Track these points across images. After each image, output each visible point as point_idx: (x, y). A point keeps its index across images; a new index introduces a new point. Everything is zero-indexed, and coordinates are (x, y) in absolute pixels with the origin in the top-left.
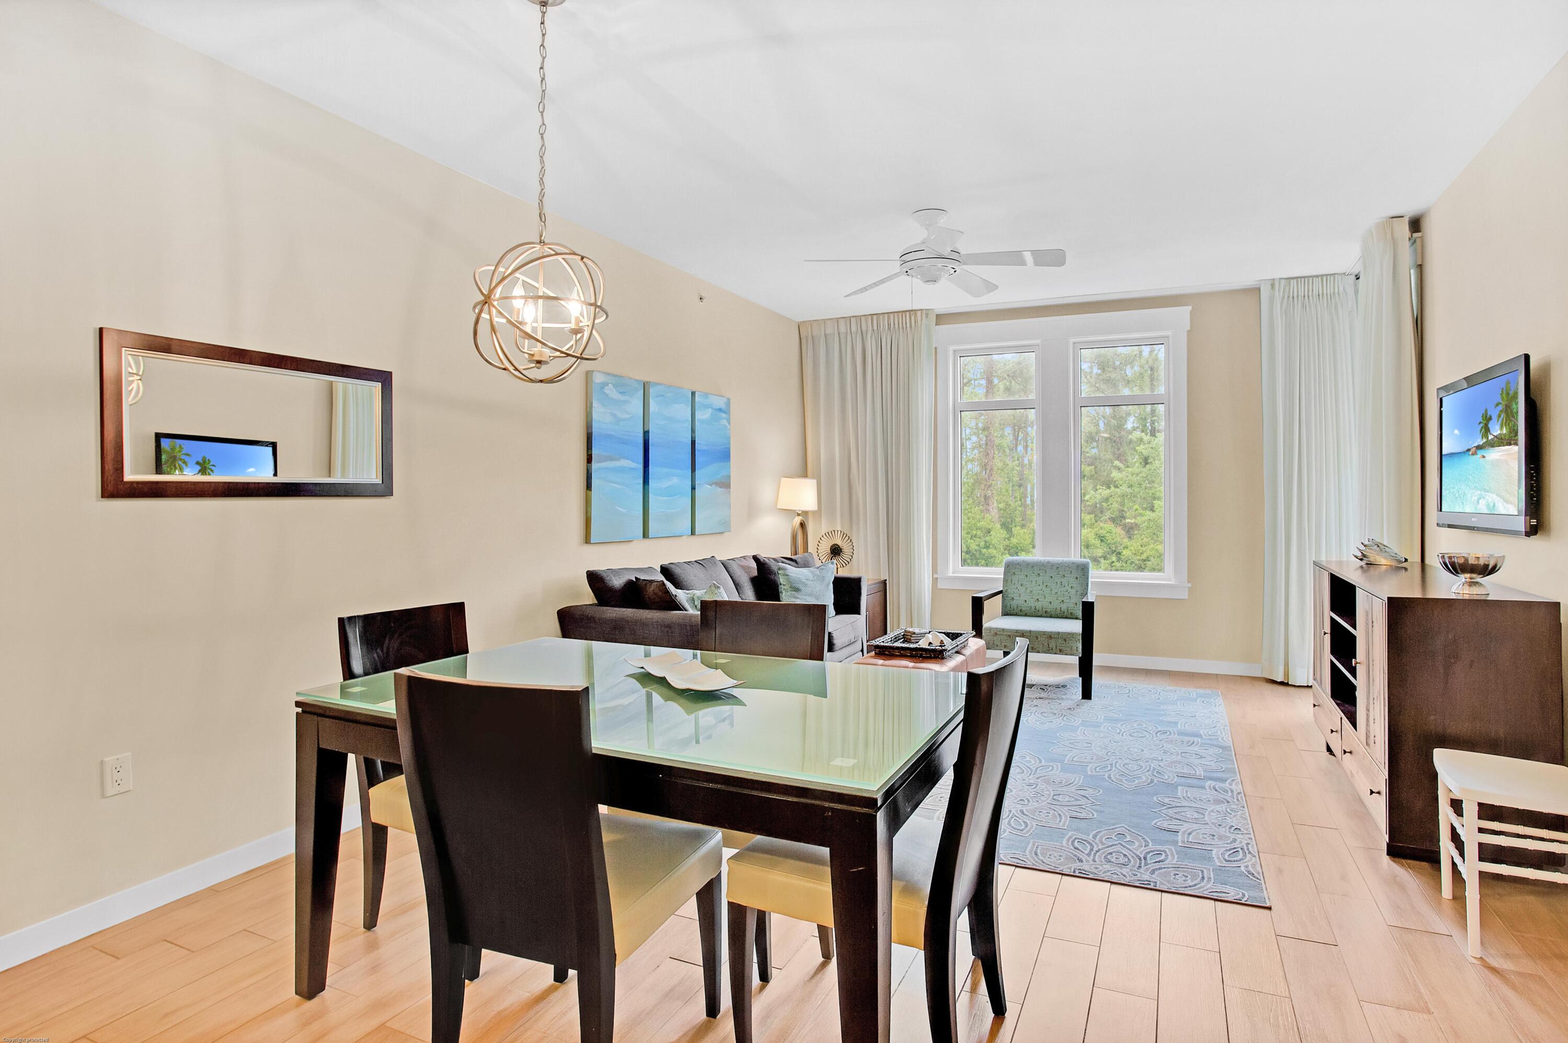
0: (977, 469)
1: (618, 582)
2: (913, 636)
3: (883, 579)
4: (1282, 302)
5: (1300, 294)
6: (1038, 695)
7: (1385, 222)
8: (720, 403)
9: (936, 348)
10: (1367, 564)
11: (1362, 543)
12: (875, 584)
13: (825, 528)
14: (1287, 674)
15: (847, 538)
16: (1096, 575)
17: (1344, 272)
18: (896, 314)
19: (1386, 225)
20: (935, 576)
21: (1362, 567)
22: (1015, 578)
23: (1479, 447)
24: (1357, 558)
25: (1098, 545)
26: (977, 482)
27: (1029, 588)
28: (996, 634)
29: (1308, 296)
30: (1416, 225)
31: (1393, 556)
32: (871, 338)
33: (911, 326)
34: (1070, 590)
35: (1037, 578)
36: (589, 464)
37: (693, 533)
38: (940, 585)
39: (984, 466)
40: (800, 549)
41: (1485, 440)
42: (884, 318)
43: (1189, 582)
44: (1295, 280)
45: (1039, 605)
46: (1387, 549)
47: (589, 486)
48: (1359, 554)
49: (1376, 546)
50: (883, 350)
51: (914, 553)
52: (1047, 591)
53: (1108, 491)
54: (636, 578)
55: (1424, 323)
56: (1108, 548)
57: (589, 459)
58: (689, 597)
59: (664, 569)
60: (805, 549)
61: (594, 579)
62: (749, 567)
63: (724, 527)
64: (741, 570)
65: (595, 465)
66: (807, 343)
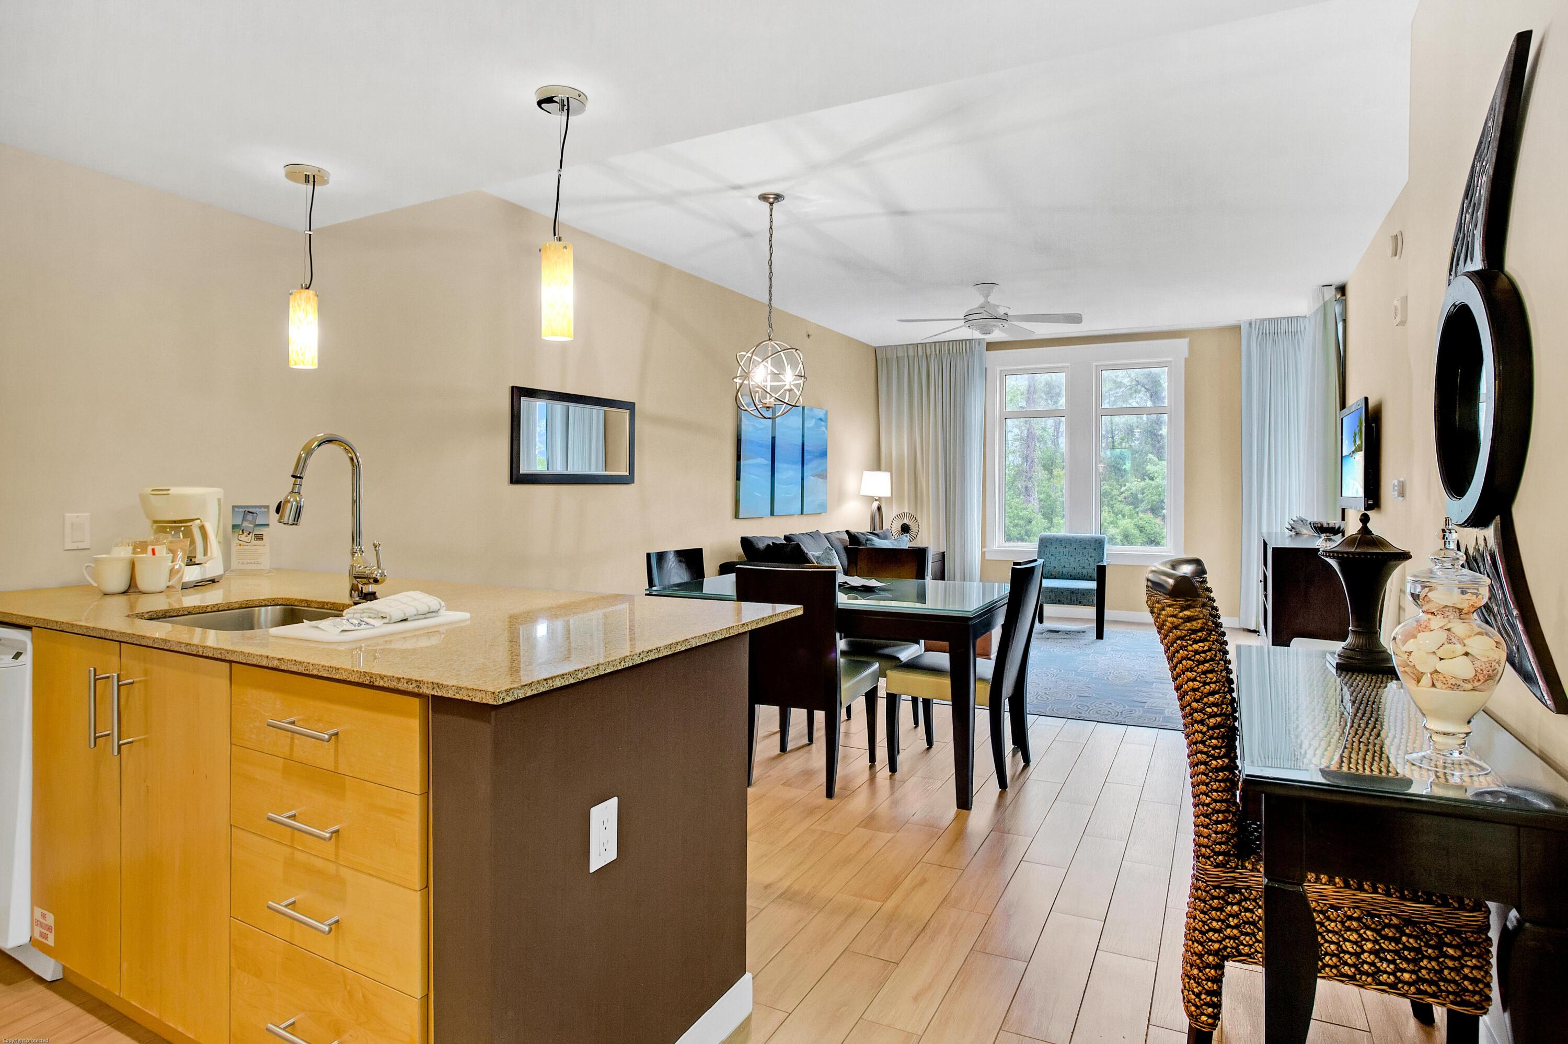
0: (1019, 461)
1: (762, 546)
3: (942, 551)
4: (1258, 337)
5: (1271, 332)
6: (1063, 637)
7: (1320, 287)
8: (821, 414)
9: (986, 368)
10: (1295, 533)
11: (1293, 523)
12: (937, 554)
13: (895, 511)
15: (914, 519)
16: (1113, 548)
18: (954, 342)
19: (1321, 290)
20: (983, 550)
21: (1291, 536)
22: (1047, 551)
23: (1353, 452)
24: (1288, 531)
25: (1138, 535)
26: (1019, 473)
27: (1058, 558)
29: (1277, 334)
32: (934, 362)
33: (966, 352)
34: (1090, 558)
35: (1063, 550)
36: (739, 462)
37: (802, 513)
38: (987, 557)
39: (1026, 458)
40: (878, 527)
42: (944, 345)
43: (1185, 553)
44: (1268, 321)
45: (1065, 571)
47: (738, 478)
48: (1289, 528)
49: (1301, 521)
50: (943, 369)
51: (967, 530)
52: (1072, 560)
53: (1142, 484)
54: (773, 543)
56: (1147, 538)
57: (739, 458)
58: (813, 556)
59: (786, 538)
60: (881, 528)
61: (746, 543)
62: (843, 539)
63: (822, 510)
64: (838, 541)
65: (742, 462)
66: (882, 363)
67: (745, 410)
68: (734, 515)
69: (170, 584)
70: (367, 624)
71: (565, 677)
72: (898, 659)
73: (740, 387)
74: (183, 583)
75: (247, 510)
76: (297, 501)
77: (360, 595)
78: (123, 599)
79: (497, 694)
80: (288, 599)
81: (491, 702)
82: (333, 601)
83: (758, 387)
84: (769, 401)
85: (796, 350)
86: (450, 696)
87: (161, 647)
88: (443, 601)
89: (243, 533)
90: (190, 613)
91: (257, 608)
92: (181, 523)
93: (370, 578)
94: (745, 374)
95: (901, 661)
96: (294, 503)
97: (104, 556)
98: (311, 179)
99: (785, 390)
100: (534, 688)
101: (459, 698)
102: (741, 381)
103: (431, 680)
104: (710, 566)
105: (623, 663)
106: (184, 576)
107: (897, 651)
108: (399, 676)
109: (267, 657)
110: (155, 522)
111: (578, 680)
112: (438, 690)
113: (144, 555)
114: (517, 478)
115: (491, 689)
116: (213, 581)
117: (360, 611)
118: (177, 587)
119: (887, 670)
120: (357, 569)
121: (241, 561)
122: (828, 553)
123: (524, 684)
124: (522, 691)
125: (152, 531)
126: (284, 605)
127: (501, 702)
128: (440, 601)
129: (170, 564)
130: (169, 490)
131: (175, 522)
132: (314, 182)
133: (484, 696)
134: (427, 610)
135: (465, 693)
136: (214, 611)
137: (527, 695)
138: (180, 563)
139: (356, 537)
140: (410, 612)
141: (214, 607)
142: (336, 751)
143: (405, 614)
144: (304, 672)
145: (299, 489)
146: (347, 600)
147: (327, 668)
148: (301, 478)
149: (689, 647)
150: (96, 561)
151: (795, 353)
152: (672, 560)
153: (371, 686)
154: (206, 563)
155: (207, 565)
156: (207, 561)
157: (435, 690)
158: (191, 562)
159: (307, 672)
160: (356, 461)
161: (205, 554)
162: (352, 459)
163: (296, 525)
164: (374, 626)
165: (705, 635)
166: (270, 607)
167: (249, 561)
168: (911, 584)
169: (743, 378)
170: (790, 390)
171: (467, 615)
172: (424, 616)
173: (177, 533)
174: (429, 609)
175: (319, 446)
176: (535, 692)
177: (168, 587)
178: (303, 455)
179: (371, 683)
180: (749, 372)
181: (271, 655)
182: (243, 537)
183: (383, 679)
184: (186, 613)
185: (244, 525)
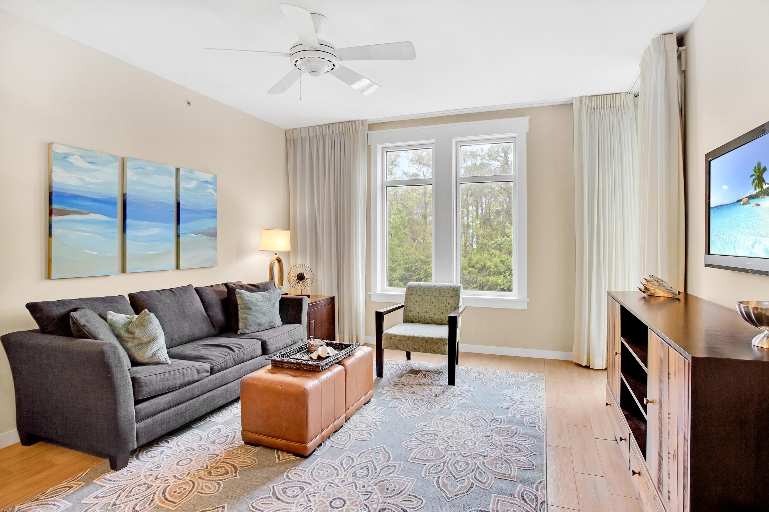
2: (312, 347)
3: (332, 296)
4: (587, 111)
5: (598, 106)
7: (660, 38)
8: (206, 177)
9: (369, 146)
10: (649, 295)
11: (645, 279)
12: (326, 299)
14: (589, 361)
15: (309, 269)
16: (465, 295)
17: (627, 92)
18: (343, 123)
19: (660, 41)
20: (369, 293)
21: (644, 298)
22: (412, 297)
23: (752, 197)
24: (641, 291)
27: (421, 304)
28: (391, 338)
29: (604, 108)
30: (681, 41)
31: (669, 290)
32: (328, 139)
33: (353, 131)
34: (447, 305)
35: (427, 297)
36: (50, 217)
37: (177, 268)
38: (371, 300)
40: (276, 277)
41: (758, 190)
43: (528, 298)
44: (595, 97)
45: (427, 316)
46: (664, 284)
47: (50, 234)
48: (642, 288)
49: (656, 281)
50: (335, 146)
52: (433, 305)
53: (503, 239)
55: (687, 113)
57: (50, 212)
60: (281, 277)
61: (35, 310)
66: (290, 144)
68: (47, 277)
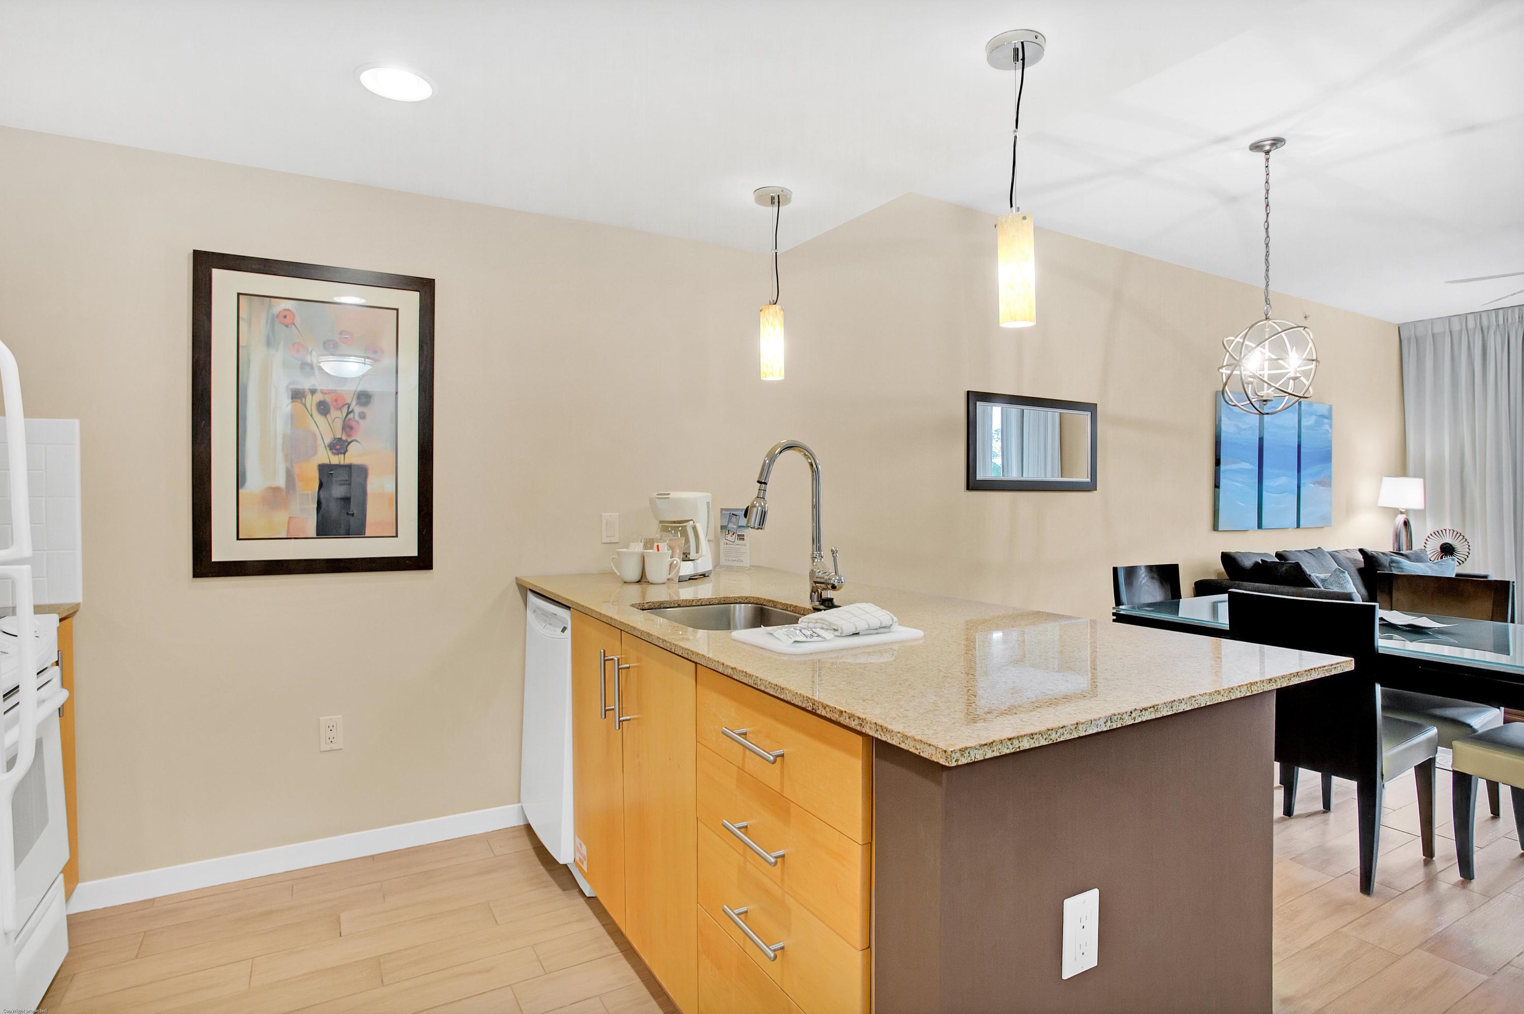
1: (1248, 563)
8: (1323, 409)
13: (1430, 528)
15: (1461, 537)
36: (1218, 467)
40: (1404, 547)
47: (1217, 486)
54: (1262, 560)
57: (1218, 462)
58: (1317, 577)
59: (1278, 555)
60: (1410, 547)
61: (1228, 559)
62: (1355, 560)
63: (1325, 522)
64: (1348, 561)
65: (1223, 467)
66: (1409, 347)
67: (1234, 406)
68: (1212, 526)
69: (669, 577)
70: (819, 636)
71: (1035, 737)
72: (1469, 726)
73: (1228, 379)
74: (679, 576)
75: (732, 513)
76: (761, 506)
77: (820, 599)
78: (637, 587)
79: (950, 753)
80: (758, 599)
81: (942, 762)
82: (795, 604)
83: (1254, 377)
84: (1267, 392)
85: (1305, 328)
86: (895, 744)
87: (646, 640)
88: (895, 616)
89: (729, 533)
90: (679, 606)
91: (732, 605)
92: (679, 523)
93: (828, 584)
94: (1234, 361)
95: (1475, 731)
96: (760, 508)
97: (624, 550)
98: (776, 200)
99: (1289, 379)
100: (995, 749)
101: (905, 748)
102: (1229, 372)
103: (874, 721)
104: (1186, 585)
105: (1109, 723)
106: (681, 570)
107: (1465, 714)
108: (842, 709)
109: (723, 664)
110: (661, 522)
111: (1051, 742)
112: (882, 734)
113: (651, 551)
114: (973, 484)
115: (942, 745)
116: (704, 575)
117: (813, 621)
118: (675, 580)
119: (1452, 741)
120: (817, 574)
121: (727, 558)
122: (1338, 576)
123: (984, 743)
124: (981, 752)
125: (659, 530)
126: (755, 604)
127: (954, 764)
128: (893, 616)
129: (670, 559)
130: (669, 494)
131: (674, 522)
132: (779, 202)
133: (934, 752)
134: (879, 625)
135: (912, 743)
136: (698, 606)
137: (986, 757)
138: (677, 560)
139: (816, 540)
140: (861, 626)
141: (698, 601)
142: (782, 772)
143: (856, 628)
144: (753, 685)
145: (764, 494)
146: (808, 605)
147: (773, 686)
148: (765, 483)
149: (1196, 706)
150: (618, 553)
151: (1304, 332)
152: (1143, 576)
153: (813, 713)
154: (698, 560)
155: (698, 561)
156: (699, 557)
157: (878, 732)
158: (686, 558)
159: (756, 687)
160: (815, 466)
161: (697, 552)
162: (811, 465)
163: (762, 529)
164: (826, 639)
165: (1218, 692)
166: (743, 605)
167: (734, 559)
168: (1487, 628)
169: (1232, 367)
170: (1295, 379)
171: (918, 633)
172: (876, 631)
173: (676, 532)
174: (881, 623)
175: (780, 452)
176: (996, 754)
177: (668, 579)
178: (767, 461)
179: (814, 711)
180: (1241, 359)
181: (727, 663)
182: (729, 537)
183: (825, 708)
184: (676, 605)
185: (729, 526)
